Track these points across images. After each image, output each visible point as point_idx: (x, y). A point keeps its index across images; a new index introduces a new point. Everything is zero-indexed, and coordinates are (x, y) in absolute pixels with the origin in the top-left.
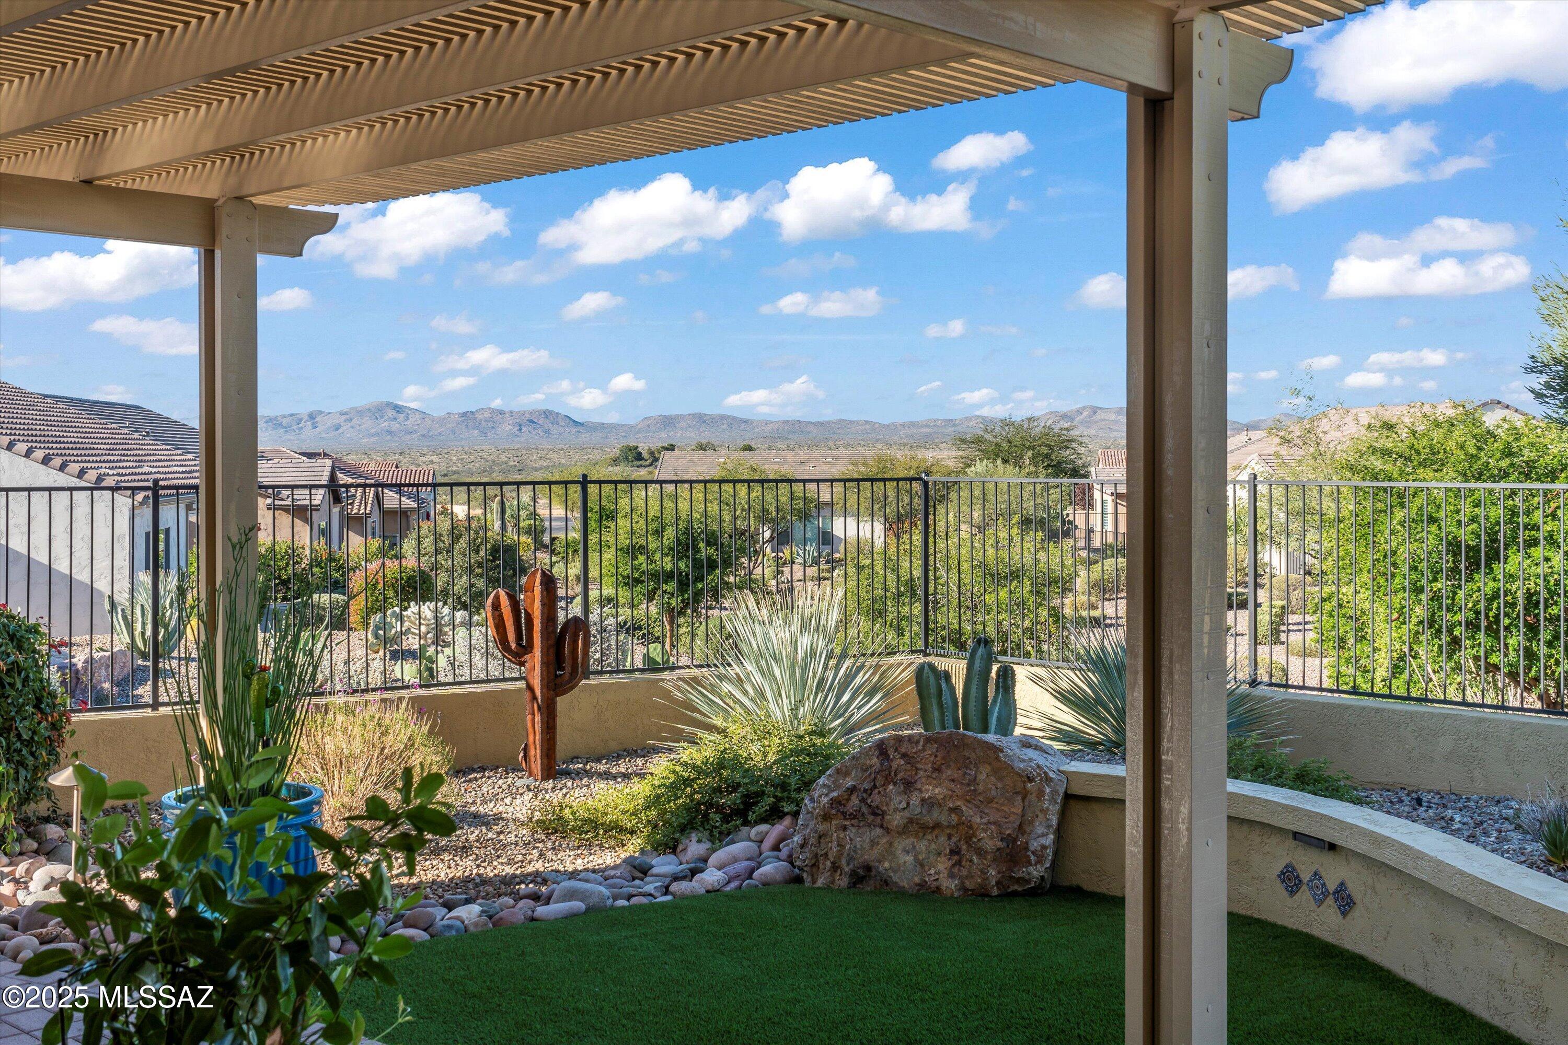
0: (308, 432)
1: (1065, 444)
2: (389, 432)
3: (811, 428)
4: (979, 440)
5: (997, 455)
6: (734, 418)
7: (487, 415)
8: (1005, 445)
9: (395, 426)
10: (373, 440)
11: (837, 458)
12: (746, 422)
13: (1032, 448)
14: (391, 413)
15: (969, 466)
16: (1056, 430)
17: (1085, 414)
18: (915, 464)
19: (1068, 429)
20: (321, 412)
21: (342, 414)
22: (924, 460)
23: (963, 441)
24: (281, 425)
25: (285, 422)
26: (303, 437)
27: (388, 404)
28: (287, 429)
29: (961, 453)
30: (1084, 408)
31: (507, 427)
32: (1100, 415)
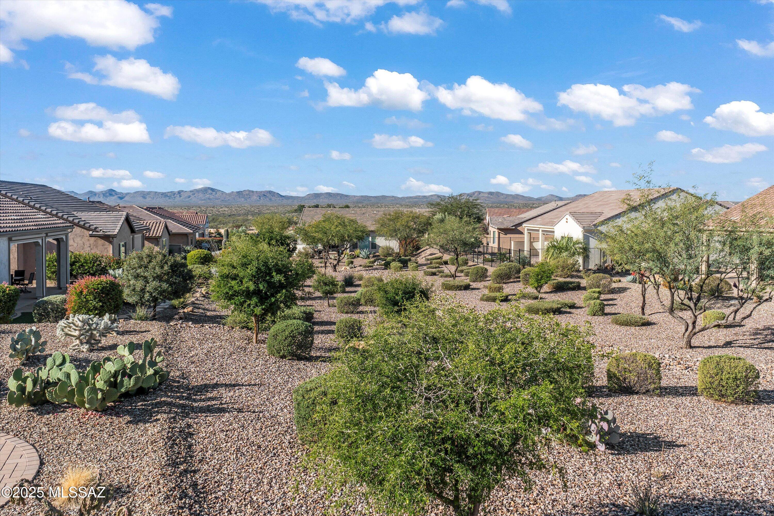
0: (178, 198)
1: (475, 206)
2: (209, 199)
3: (372, 199)
4: (438, 204)
5: (446, 211)
6: (342, 195)
7: (247, 193)
8: (449, 206)
9: (212, 197)
10: (203, 202)
11: (378, 211)
12: (347, 196)
13: (461, 208)
14: (210, 191)
15: (435, 215)
16: (471, 200)
17: (476, 194)
18: (412, 215)
19: (476, 200)
20: (183, 191)
21: (191, 191)
22: (416, 213)
23: (432, 204)
24: (167, 196)
25: (169, 194)
26: (176, 200)
27: (209, 188)
28: (170, 197)
29: (431, 210)
30: (476, 192)
31: (255, 197)
32: (481, 195)
